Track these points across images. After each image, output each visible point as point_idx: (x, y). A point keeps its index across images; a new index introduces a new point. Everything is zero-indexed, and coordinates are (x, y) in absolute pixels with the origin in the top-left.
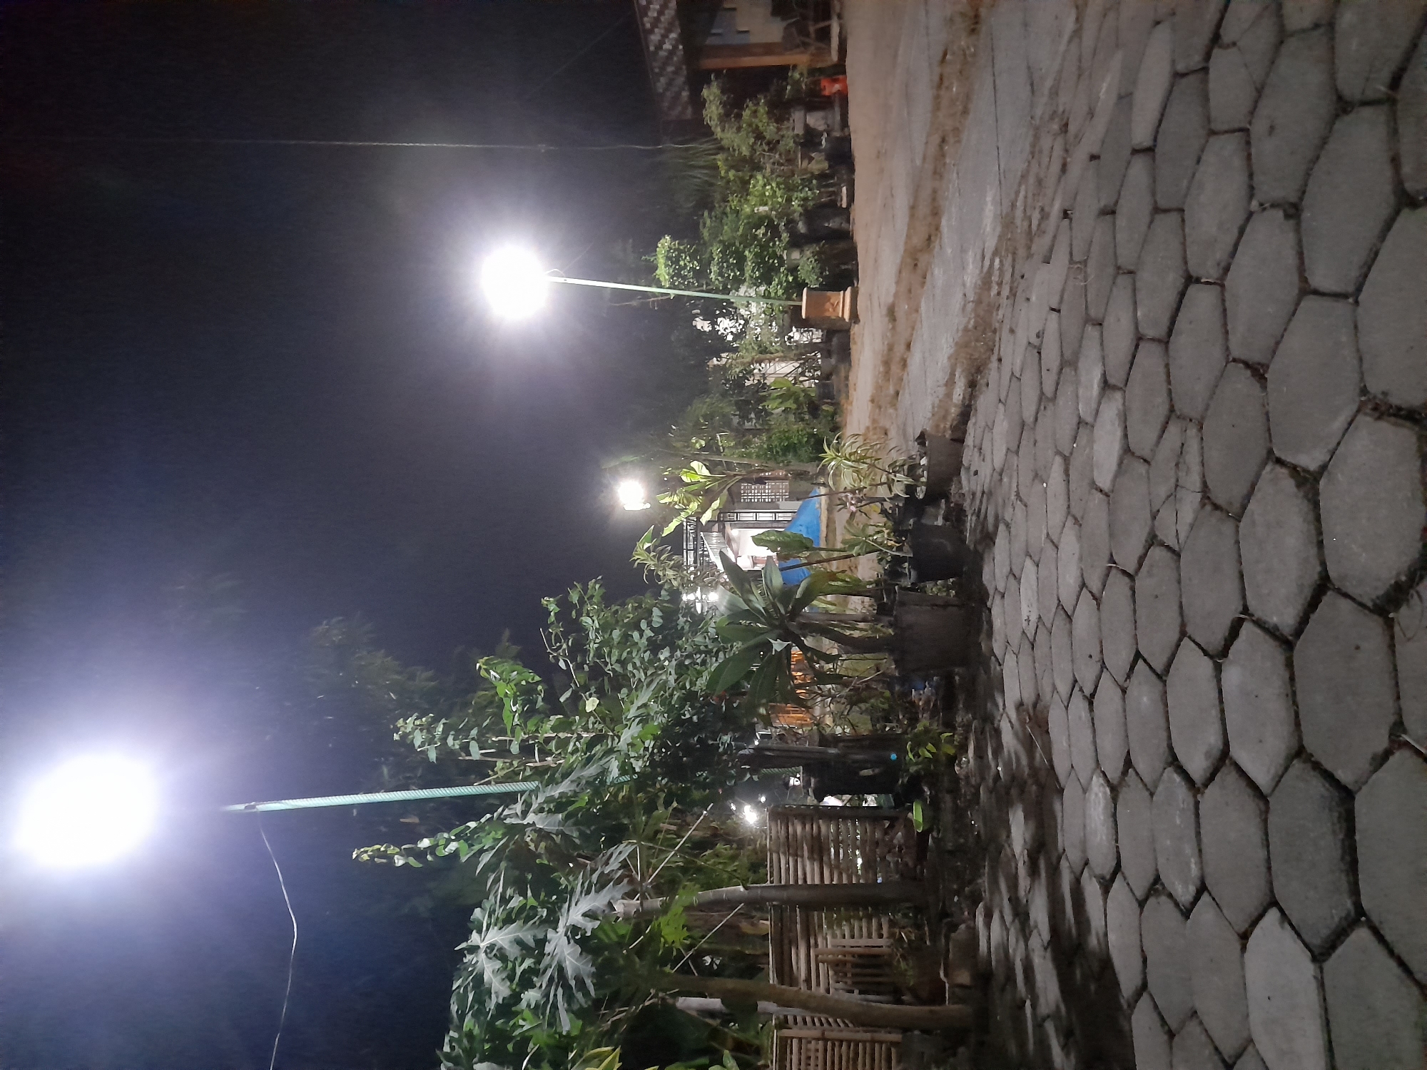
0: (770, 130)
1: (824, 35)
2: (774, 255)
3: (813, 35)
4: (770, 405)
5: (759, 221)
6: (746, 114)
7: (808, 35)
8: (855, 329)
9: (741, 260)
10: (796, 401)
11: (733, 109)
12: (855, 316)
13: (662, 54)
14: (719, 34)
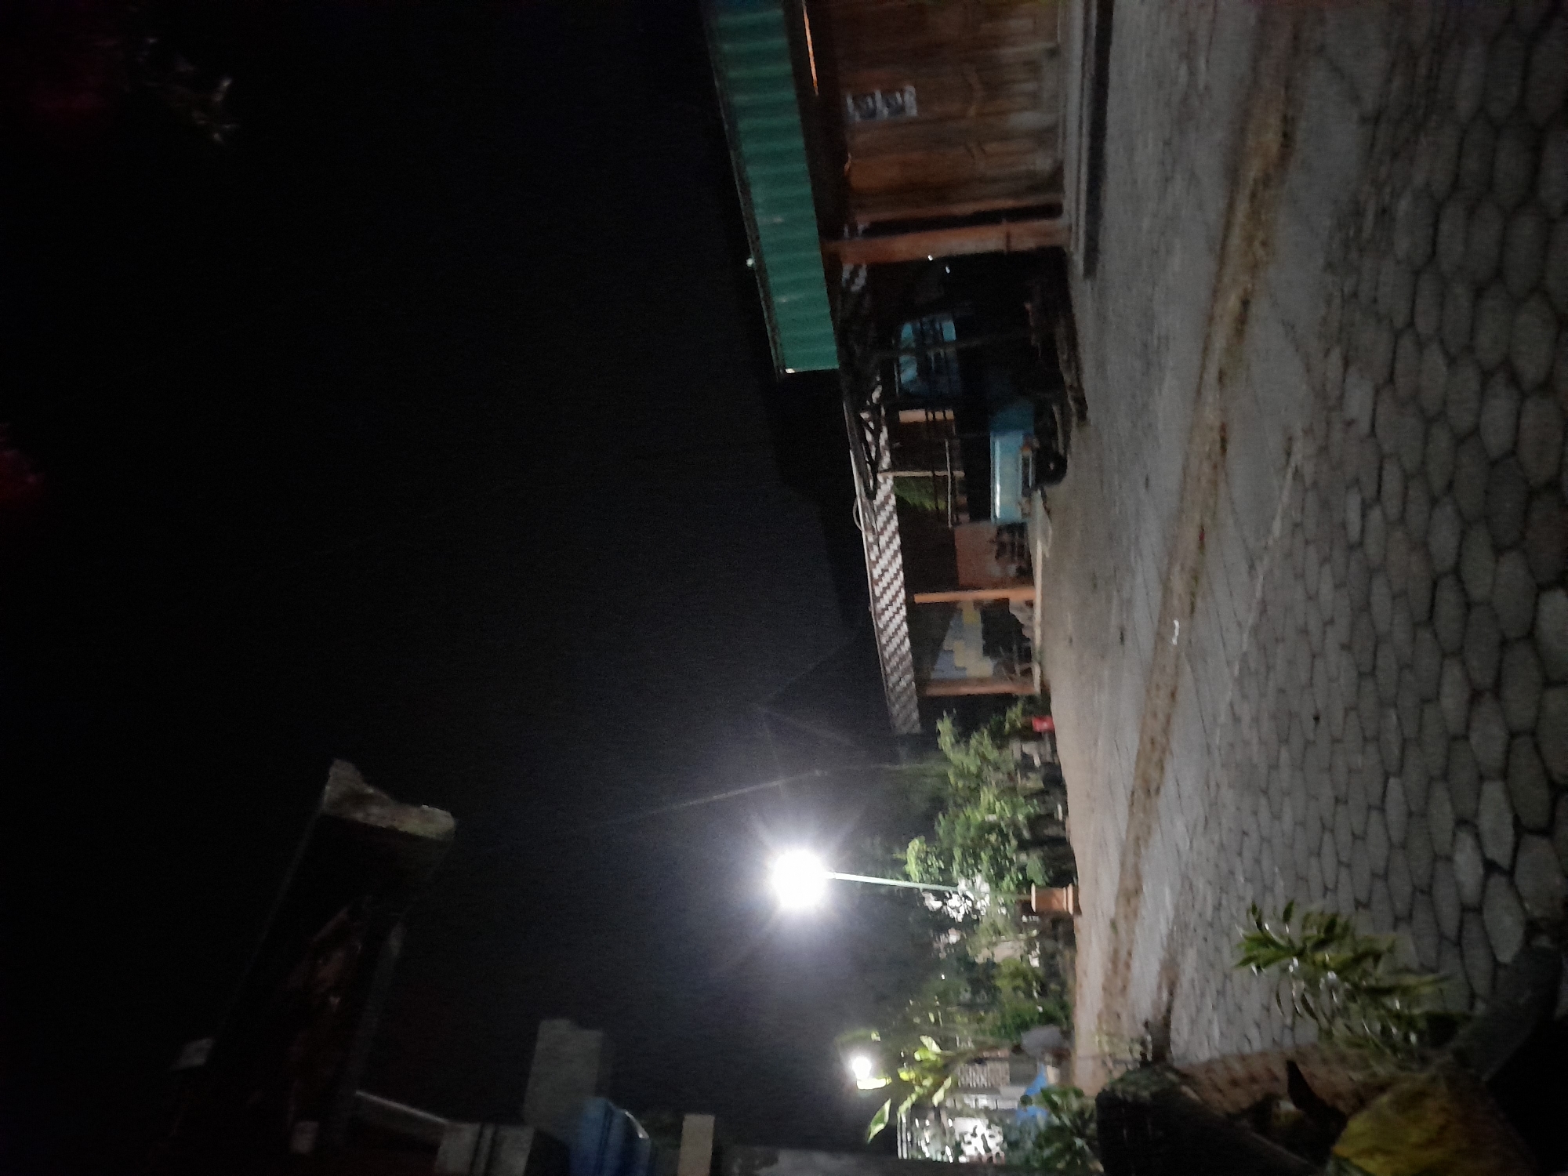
0: (993, 754)
1: (1028, 672)
2: (1006, 857)
3: (1018, 671)
4: (999, 983)
5: (992, 828)
6: (973, 742)
7: (1014, 672)
8: (1079, 922)
9: (977, 857)
10: (1025, 978)
11: (964, 734)
12: (1077, 909)
13: (898, 689)
14: (941, 670)
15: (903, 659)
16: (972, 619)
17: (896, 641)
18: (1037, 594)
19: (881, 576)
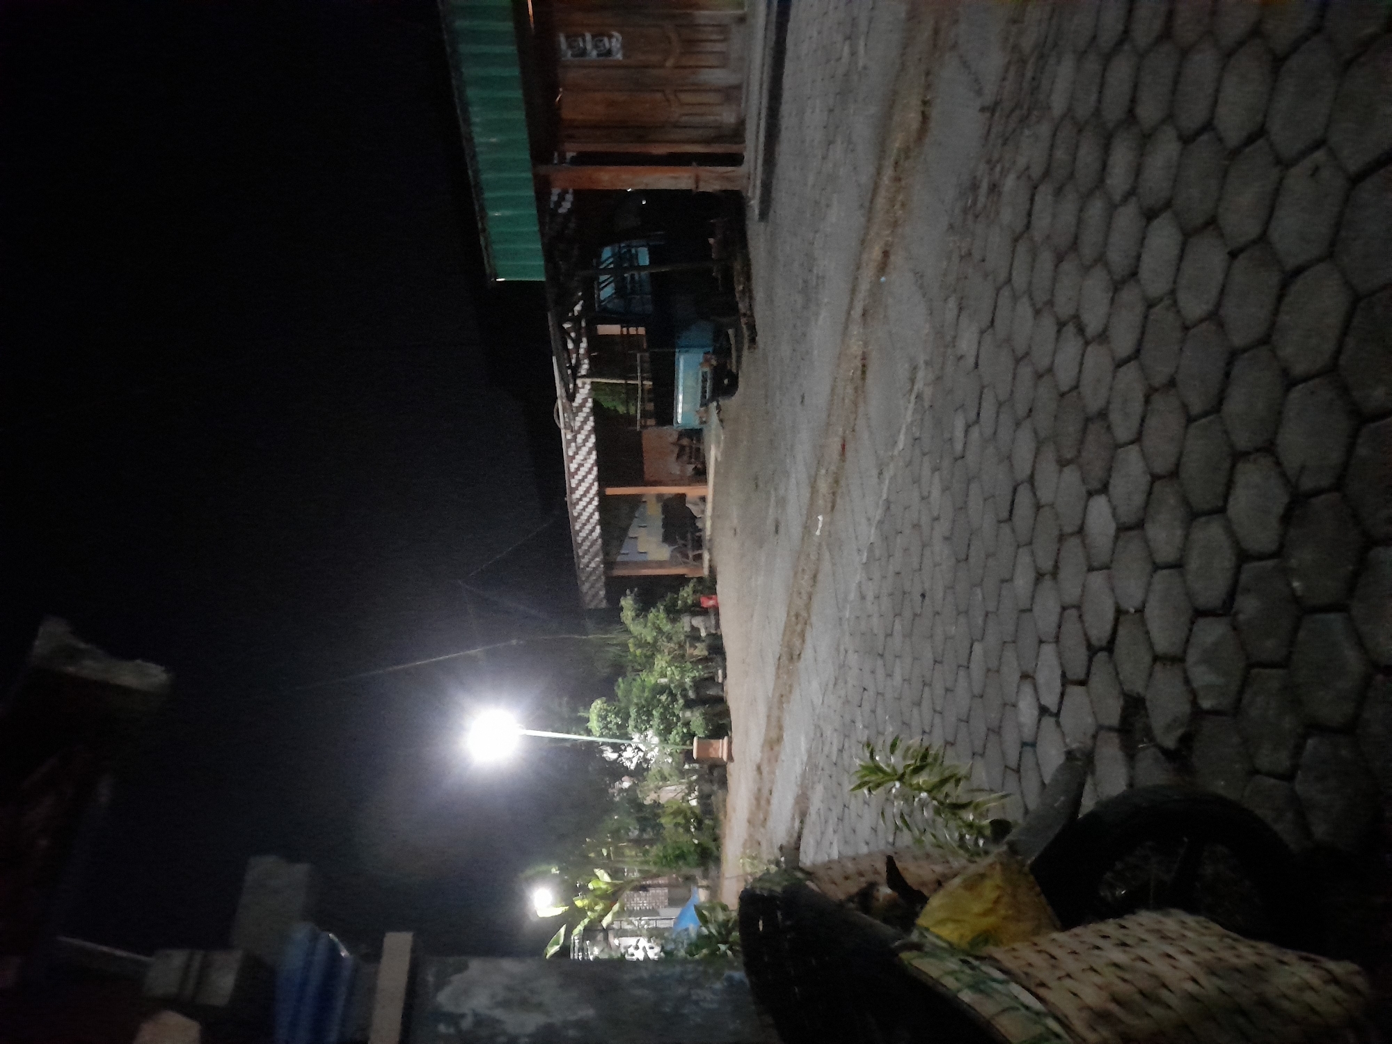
0: (667, 627)
1: (699, 558)
2: (674, 715)
3: (691, 556)
4: (663, 821)
5: (663, 689)
6: (651, 616)
7: (687, 557)
8: (731, 767)
9: (649, 714)
10: (685, 817)
11: (641, 613)
12: (730, 757)
13: (588, 570)
14: (627, 553)
15: (594, 543)
16: (654, 512)
17: (589, 527)
18: (709, 491)
19: (578, 469)
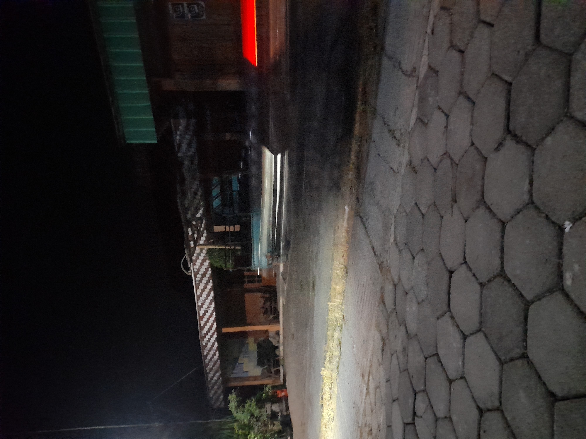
0: (257, 412)
1: (277, 372)
3: (273, 372)
6: (247, 405)
7: (271, 373)
11: (241, 404)
13: (213, 381)
14: (237, 373)
15: (215, 363)
16: (252, 346)
17: (212, 353)
19: (204, 314)
